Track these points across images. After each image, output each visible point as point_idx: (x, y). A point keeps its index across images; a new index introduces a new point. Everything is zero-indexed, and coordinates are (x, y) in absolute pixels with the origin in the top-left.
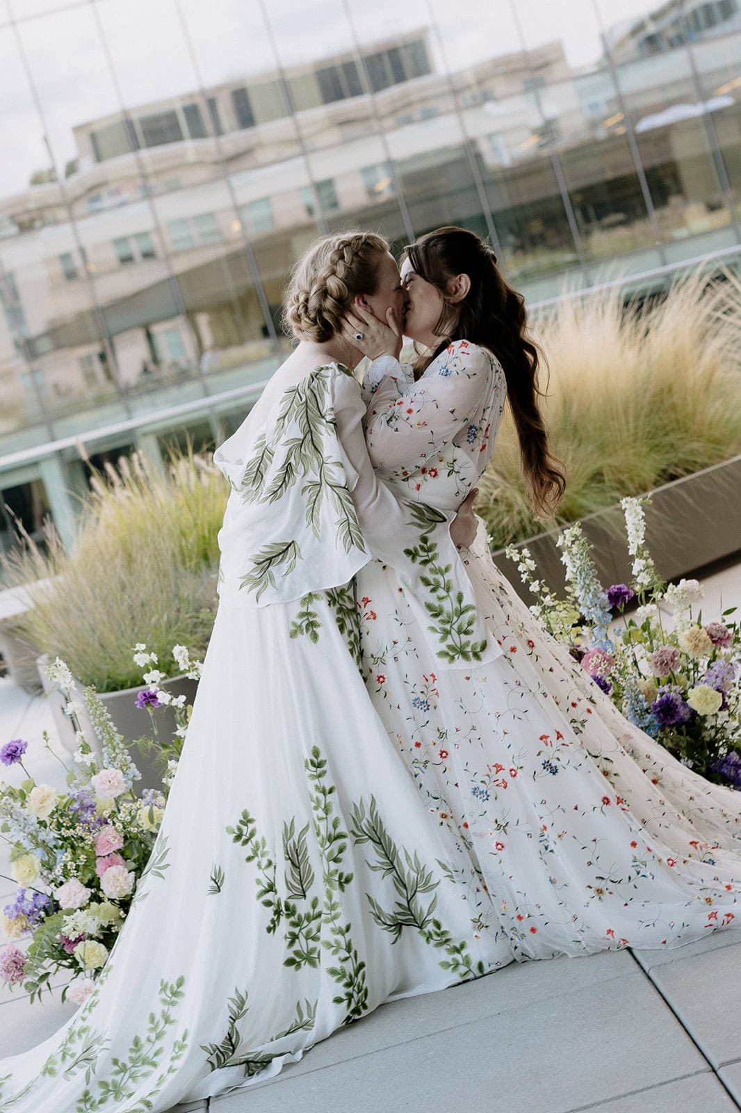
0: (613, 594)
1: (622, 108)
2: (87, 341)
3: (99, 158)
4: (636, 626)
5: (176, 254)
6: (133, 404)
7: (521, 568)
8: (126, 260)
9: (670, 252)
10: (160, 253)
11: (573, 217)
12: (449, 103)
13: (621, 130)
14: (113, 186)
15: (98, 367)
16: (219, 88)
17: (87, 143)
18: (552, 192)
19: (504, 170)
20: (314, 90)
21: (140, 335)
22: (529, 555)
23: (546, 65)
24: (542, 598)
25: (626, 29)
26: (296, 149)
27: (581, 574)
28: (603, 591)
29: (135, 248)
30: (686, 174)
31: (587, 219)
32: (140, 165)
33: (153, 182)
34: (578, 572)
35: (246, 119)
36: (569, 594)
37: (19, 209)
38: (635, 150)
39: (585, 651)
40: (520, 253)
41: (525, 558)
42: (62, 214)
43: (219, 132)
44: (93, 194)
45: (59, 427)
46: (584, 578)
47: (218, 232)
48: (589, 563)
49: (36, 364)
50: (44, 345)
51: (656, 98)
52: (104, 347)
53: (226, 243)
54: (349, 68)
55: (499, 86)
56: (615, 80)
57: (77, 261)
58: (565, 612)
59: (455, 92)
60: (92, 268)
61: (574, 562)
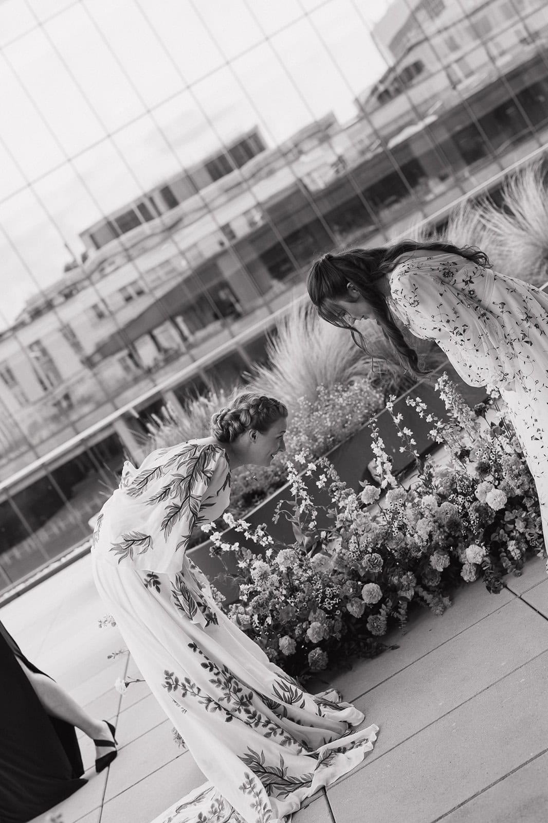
0: (477, 410)
1: (378, 137)
2: (119, 350)
3: (98, 247)
4: (496, 425)
5: (156, 288)
6: (155, 376)
7: (418, 410)
8: (129, 299)
9: (427, 209)
10: (146, 290)
11: (368, 205)
12: (282, 162)
13: (380, 150)
14: (110, 261)
15: (129, 362)
16: (153, 190)
17: (89, 241)
18: (352, 195)
19: (322, 191)
20: (206, 176)
21: (147, 339)
22: (421, 401)
23: (329, 125)
24: (435, 424)
25: (368, 93)
26: (205, 211)
27: (455, 404)
28: (471, 410)
29: (131, 291)
30: (424, 163)
31: (376, 204)
32: (122, 244)
33: (131, 252)
34: (453, 403)
35: (172, 202)
36: (450, 417)
37: (62, 287)
38: (392, 159)
39: (470, 449)
40: (344, 234)
41: (419, 403)
42: (86, 283)
43: (160, 214)
44: (101, 268)
45: (118, 401)
46: (458, 405)
47: (173, 270)
48: (458, 396)
49: (95, 370)
50: (97, 358)
51: (393, 127)
52: (130, 350)
53: (180, 274)
54: (221, 158)
55: (306, 146)
56: (370, 122)
57: (102, 307)
58: (451, 429)
59: (284, 155)
60: (112, 308)
61: (449, 397)
